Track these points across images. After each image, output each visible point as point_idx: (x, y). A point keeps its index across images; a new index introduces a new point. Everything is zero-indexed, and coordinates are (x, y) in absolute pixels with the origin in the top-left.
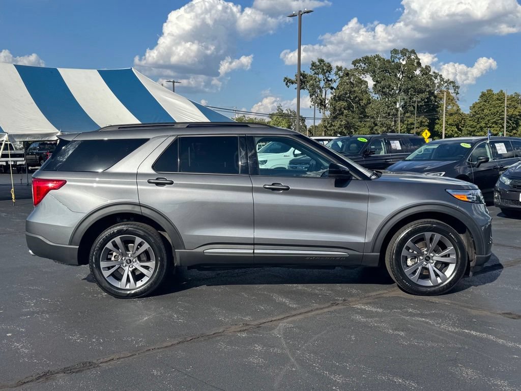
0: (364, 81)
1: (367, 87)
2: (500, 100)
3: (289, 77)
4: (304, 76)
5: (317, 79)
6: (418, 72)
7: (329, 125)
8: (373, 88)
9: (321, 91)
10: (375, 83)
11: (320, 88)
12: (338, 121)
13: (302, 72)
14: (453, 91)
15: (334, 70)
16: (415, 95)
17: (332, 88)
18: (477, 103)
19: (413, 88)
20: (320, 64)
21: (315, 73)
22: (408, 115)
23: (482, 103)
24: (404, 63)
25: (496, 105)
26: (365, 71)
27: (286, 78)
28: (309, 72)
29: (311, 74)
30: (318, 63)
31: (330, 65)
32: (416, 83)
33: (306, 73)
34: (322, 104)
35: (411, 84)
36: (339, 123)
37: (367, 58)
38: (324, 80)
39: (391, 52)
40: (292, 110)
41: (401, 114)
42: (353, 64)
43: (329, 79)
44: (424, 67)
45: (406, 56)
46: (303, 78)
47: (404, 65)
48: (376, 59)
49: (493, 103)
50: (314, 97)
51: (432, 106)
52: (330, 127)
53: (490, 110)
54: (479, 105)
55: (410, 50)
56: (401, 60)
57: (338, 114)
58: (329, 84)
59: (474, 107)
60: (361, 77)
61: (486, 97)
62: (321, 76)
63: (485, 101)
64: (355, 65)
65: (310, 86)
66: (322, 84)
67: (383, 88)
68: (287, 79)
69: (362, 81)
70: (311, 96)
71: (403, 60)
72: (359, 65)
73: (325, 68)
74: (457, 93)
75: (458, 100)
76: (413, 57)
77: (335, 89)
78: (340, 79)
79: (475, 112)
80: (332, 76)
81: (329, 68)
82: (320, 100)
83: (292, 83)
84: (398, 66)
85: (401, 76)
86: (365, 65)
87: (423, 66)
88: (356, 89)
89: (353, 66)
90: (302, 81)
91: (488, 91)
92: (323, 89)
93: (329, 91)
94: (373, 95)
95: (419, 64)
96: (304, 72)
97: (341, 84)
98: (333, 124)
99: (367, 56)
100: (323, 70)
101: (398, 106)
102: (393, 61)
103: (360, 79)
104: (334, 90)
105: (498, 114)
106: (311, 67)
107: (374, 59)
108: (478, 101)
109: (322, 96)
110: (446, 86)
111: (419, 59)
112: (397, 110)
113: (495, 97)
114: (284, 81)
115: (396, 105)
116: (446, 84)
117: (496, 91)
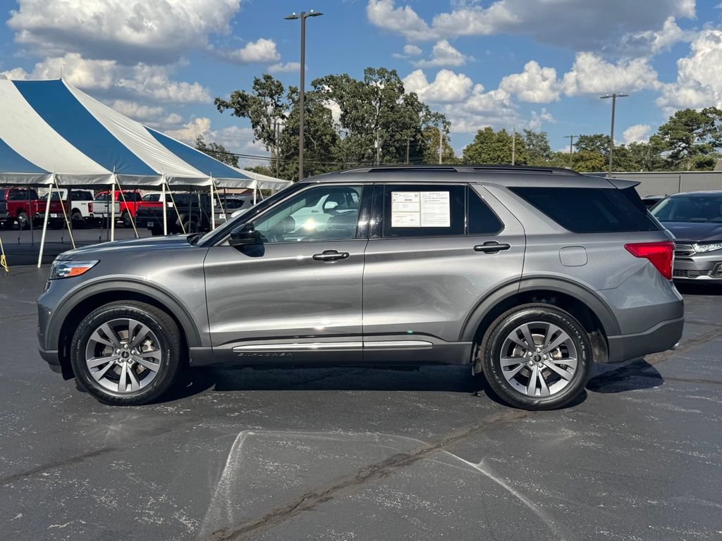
0: (328, 109)
1: (331, 118)
2: (501, 142)
3: (222, 99)
4: (244, 97)
5: (262, 103)
6: (400, 101)
7: (281, 168)
8: (340, 120)
9: (269, 121)
10: (343, 112)
11: (266, 116)
12: (293, 163)
13: (241, 92)
14: (443, 128)
15: (287, 92)
16: (397, 131)
17: (283, 117)
18: (471, 146)
19: (395, 122)
20: (267, 81)
21: (260, 95)
22: (387, 158)
23: (479, 145)
24: (382, 87)
25: (497, 149)
26: (329, 96)
27: (217, 100)
28: (251, 92)
29: (254, 96)
30: (263, 81)
31: (281, 84)
32: (398, 115)
33: (246, 93)
34: (270, 139)
35: (392, 116)
36: (295, 165)
37: (332, 78)
38: (272, 105)
39: (365, 71)
40: (218, 145)
41: (380, 157)
42: (312, 85)
43: (279, 103)
44: (409, 94)
45: (384, 77)
46: (243, 100)
47: (384, 90)
48: (344, 80)
49: (493, 145)
50: (259, 128)
51: (418, 147)
52: (283, 171)
53: (489, 155)
54: (474, 148)
55: (390, 70)
56: (378, 83)
57: (293, 154)
58: (280, 111)
59: (468, 150)
60: (323, 104)
61: (483, 137)
62: (268, 99)
63: (483, 143)
64: (315, 87)
65: (253, 113)
66: (270, 109)
67: (355, 120)
68: (219, 100)
69: (324, 109)
70: (253, 127)
71: (381, 84)
72: (321, 87)
73: (273, 88)
74: (448, 132)
75: (449, 140)
76: (393, 80)
77: (287, 118)
78: (293, 105)
79: (470, 156)
80: (284, 100)
81: (280, 88)
82: (267, 132)
83: (227, 107)
84: (374, 92)
85: (378, 104)
86: (329, 86)
87: (407, 92)
88: (316, 119)
89: (313, 88)
90: (241, 105)
91: (486, 129)
92: (271, 118)
93: (280, 121)
94: (341, 129)
95: (402, 90)
96: (244, 91)
97: (296, 112)
98: (286, 166)
99: (331, 76)
100: (271, 90)
101: (376, 146)
102: (368, 84)
103: (322, 106)
104: (285, 120)
105: (500, 159)
106: (253, 85)
107: (341, 79)
108: (473, 143)
109: (270, 127)
110: (434, 121)
111: (402, 84)
112: (375, 151)
113: (495, 138)
114: (216, 103)
115: (374, 144)
116: (434, 119)
117: (496, 131)
